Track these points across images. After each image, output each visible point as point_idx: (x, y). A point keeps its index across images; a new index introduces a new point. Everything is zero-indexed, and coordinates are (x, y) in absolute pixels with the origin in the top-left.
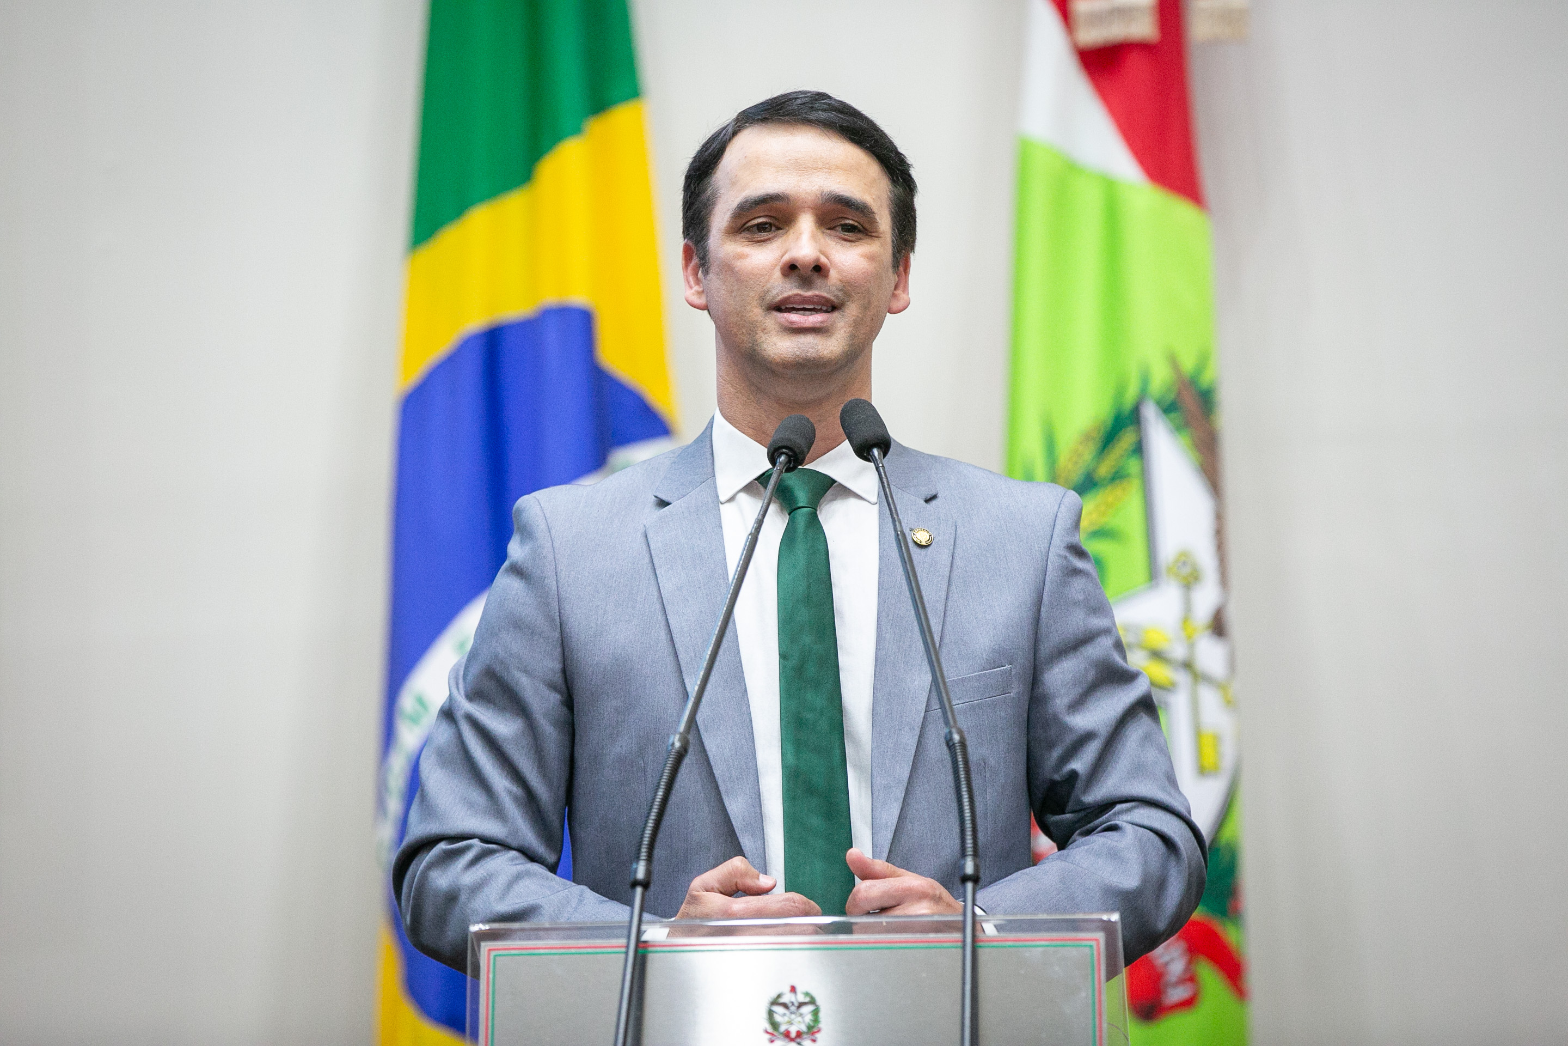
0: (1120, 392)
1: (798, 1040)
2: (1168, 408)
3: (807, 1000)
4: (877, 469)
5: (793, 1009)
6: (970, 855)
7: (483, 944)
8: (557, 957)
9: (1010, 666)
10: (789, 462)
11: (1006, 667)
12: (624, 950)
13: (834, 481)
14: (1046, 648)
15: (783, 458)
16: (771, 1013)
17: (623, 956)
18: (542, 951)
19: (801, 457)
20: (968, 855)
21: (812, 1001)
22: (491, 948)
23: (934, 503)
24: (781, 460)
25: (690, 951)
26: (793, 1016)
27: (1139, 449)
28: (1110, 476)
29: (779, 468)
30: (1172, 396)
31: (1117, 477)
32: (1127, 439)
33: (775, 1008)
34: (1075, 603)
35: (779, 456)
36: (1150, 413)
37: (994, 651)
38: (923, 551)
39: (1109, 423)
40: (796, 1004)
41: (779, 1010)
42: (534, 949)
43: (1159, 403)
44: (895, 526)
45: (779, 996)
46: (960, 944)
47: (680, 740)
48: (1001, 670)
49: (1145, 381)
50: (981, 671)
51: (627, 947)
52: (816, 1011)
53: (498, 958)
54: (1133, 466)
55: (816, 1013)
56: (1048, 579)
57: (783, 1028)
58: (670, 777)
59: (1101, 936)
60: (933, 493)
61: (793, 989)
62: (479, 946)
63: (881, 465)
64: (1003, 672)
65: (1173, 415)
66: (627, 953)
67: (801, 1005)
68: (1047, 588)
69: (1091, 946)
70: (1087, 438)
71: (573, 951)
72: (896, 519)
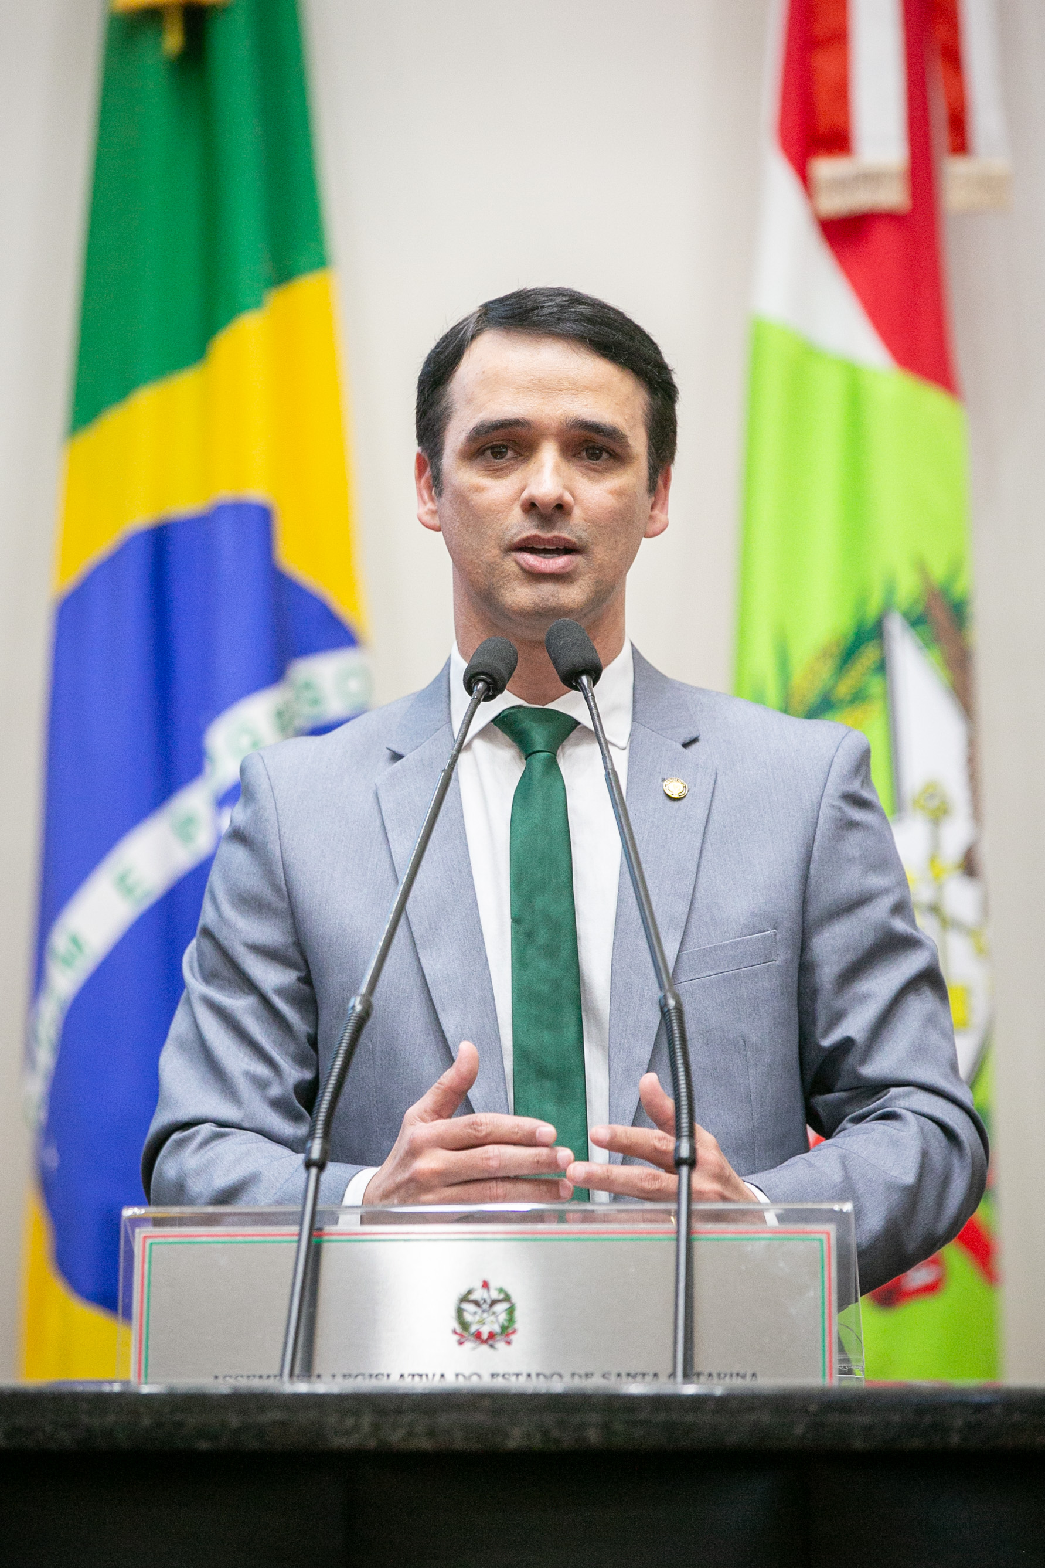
0: (861, 602)
1: (491, 1342)
2: (916, 621)
3: (501, 1296)
4: (586, 699)
5: (485, 1306)
6: (686, 1136)
7: (137, 1230)
8: (220, 1246)
9: (775, 930)
10: (488, 689)
11: (769, 932)
12: (296, 1238)
13: (578, 723)
14: (815, 910)
15: (480, 685)
16: (460, 1312)
17: (295, 1245)
18: (204, 1239)
19: (500, 684)
20: (684, 1136)
21: (507, 1298)
22: (147, 1235)
23: (694, 747)
24: (478, 688)
25: (380, 1240)
26: (485, 1315)
27: (882, 667)
28: (849, 698)
29: (476, 697)
30: (920, 608)
31: (858, 697)
32: (869, 656)
33: (465, 1306)
34: (849, 860)
35: (477, 684)
36: (896, 627)
37: (753, 914)
38: (676, 804)
39: (851, 638)
40: (489, 1301)
41: (469, 1307)
42: (196, 1236)
43: (906, 615)
44: (605, 763)
45: (470, 1292)
46: (674, 1236)
47: (361, 1002)
48: (761, 936)
49: (890, 591)
50: (739, 937)
51: (300, 1235)
52: (510, 1309)
53: (154, 1247)
54: (875, 686)
55: (511, 1311)
56: (818, 832)
57: (473, 1329)
58: (349, 1044)
59: (831, 1228)
60: (694, 735)
61: (485, 1285)
62: (133, 1232)
63: (590, 694)
64: (765, 938)
65: (922, 628)
66: (299, 1241)
67: (494, 1302)
68: (816, 844)
69: (821, 1240)
70: (825, 654)
71: (239, 1239)
72: (607, 755)
